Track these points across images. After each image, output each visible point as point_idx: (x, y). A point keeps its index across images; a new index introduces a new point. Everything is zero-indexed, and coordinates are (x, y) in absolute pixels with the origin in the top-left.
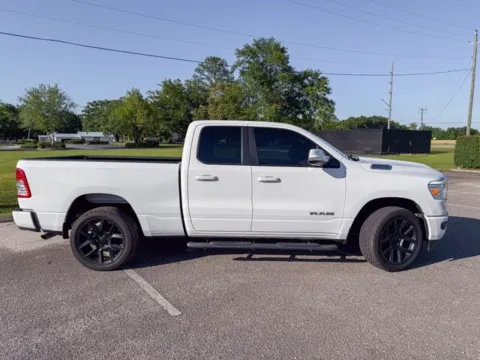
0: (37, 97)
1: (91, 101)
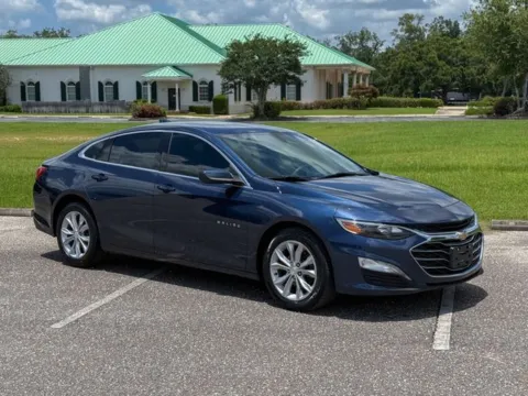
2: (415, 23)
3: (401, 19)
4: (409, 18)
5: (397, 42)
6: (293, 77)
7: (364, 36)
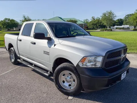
0: (105, 15)
1: (127, 15)
2: (94, 18)
4: (93, 17)
7: (87, 20)
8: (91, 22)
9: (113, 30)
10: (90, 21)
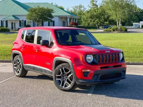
2: (95, 3)
3: (91, 1)
4: (93, 1)
5: (90, 9)
6: (49, 19)
7: (80, 7)
8: (88, 12)
9: (128, 30)
10: (88, 9)
